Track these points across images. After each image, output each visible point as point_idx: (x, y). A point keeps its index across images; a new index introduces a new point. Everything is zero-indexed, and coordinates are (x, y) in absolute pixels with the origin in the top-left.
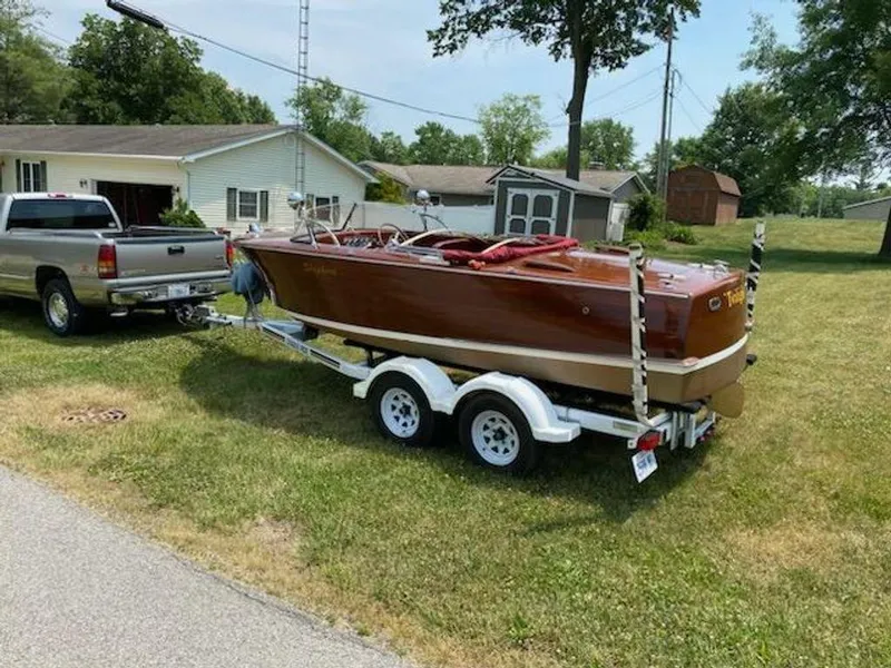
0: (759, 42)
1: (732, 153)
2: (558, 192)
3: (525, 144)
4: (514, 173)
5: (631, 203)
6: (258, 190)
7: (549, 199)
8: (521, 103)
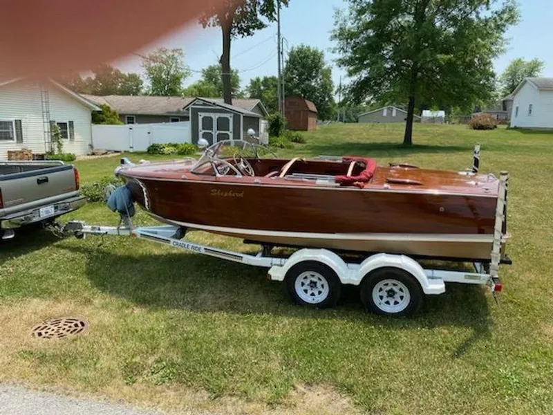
0: (339, 24)
1: (297, 86)
2: (232, 115)
3: (176, 80)
4: (201, 102)
5: (269, 120)
6: (12, 119)
7: (227, 120)
8: (171, 54)
